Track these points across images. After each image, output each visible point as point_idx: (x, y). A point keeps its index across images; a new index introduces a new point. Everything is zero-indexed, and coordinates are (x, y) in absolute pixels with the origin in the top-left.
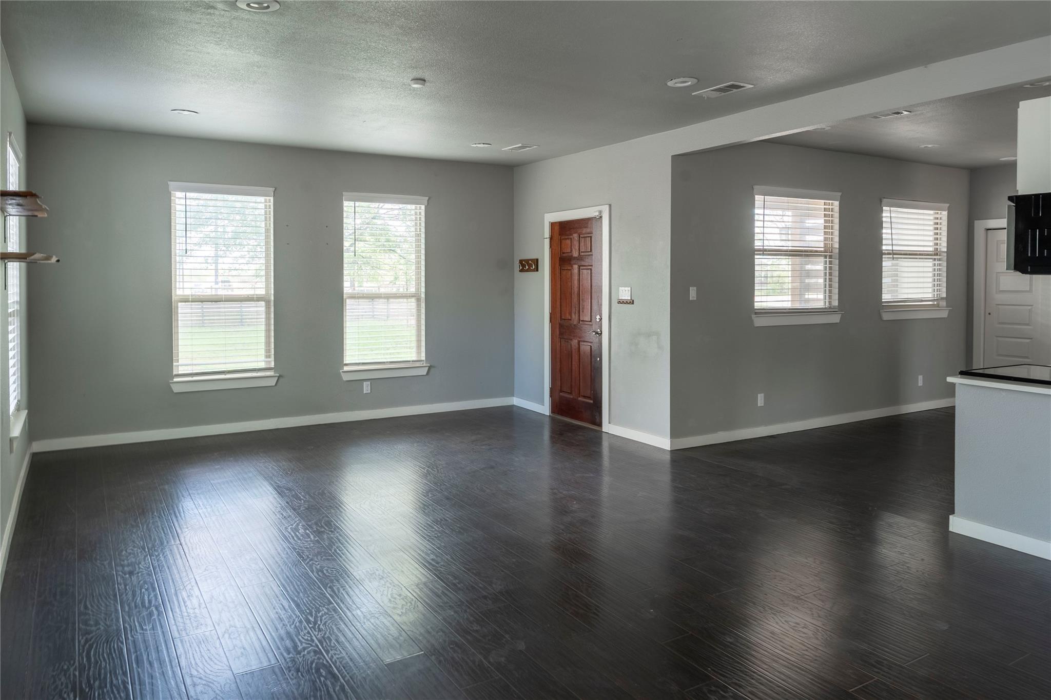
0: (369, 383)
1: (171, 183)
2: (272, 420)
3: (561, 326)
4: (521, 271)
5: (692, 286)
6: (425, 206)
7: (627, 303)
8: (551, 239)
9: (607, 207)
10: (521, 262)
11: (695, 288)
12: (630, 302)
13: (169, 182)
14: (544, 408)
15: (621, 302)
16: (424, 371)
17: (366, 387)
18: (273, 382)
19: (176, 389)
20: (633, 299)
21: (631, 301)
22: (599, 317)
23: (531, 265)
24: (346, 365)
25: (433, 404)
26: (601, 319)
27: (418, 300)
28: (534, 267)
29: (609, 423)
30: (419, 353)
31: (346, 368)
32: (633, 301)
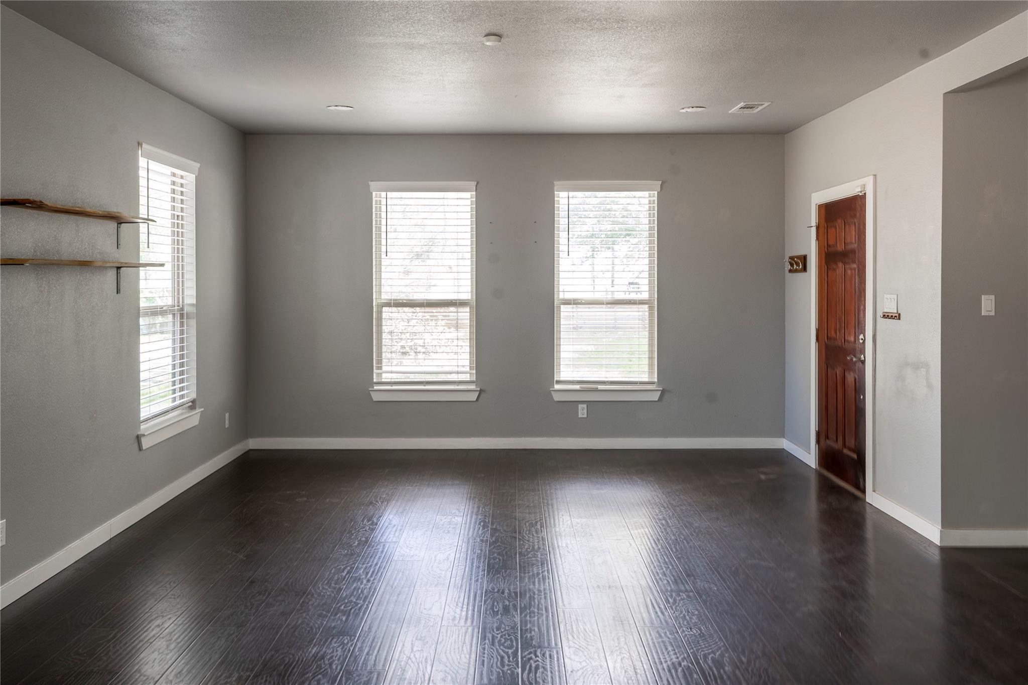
0: (585, 406)
1: (371, 183)
2: (472, 438)
3: (828, 348)
4: (790, 271)
5: (986, 294)
6: (658, 192)
7: (892, 317)
8: (818, 228)
9: (871, 178)
10: (792, 258)
11: (993, 297)
12: (895, 316)
13: (369, 182)
14: (810, 457)
15: (885, 316)
16: (655, 397)
17: (582, 411)
18: (473, 397)
19: (376, 397)
20: (899, 312)
21: (897, 315)
22: (863, 337)
23: (800, 263)
24: (558, 382)
25: (667, 437)
26: (864, 341)
27: (651, 309)
28: (801, 267)
29: (874, 491)
30: (651, 372)
31: (557, 387)
32: (899, 314)
